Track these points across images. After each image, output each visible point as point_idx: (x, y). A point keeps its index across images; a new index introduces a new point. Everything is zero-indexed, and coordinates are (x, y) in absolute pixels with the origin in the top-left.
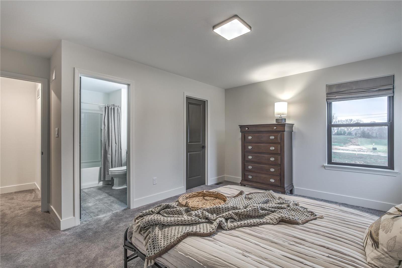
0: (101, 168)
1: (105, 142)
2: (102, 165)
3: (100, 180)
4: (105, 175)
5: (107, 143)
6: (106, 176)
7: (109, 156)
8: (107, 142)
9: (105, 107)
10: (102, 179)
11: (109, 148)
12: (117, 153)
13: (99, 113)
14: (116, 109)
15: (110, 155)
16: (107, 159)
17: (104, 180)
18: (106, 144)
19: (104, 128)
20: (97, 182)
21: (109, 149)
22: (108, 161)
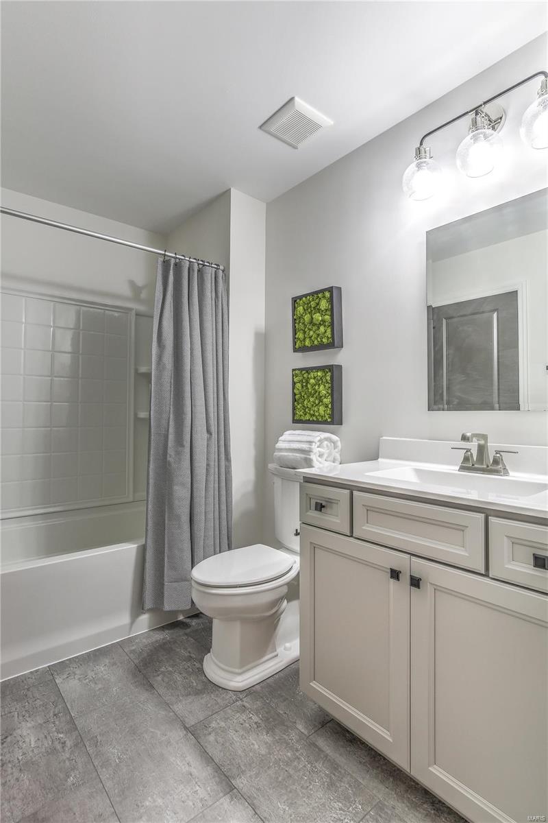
0: (143, 550)
1: (164, 422)
2: (150, 534)
3: (138, 606)
4: (164, 584)
5: (171, 430)
6: (166, 587)
7: (181, 493)
8: (172, 423)
9: (166, 264)
10: (148, 604)
11: (178, 453)
12: (212, 478)
13: (130, 309)
14: (209, 273)
15: (183, 485)
16: (171, 507)
17: (157, 610)
18: (166, 437)
19: (160, 357)
20: (125, 619)
21: (180, 459)
22: (178, 517)
